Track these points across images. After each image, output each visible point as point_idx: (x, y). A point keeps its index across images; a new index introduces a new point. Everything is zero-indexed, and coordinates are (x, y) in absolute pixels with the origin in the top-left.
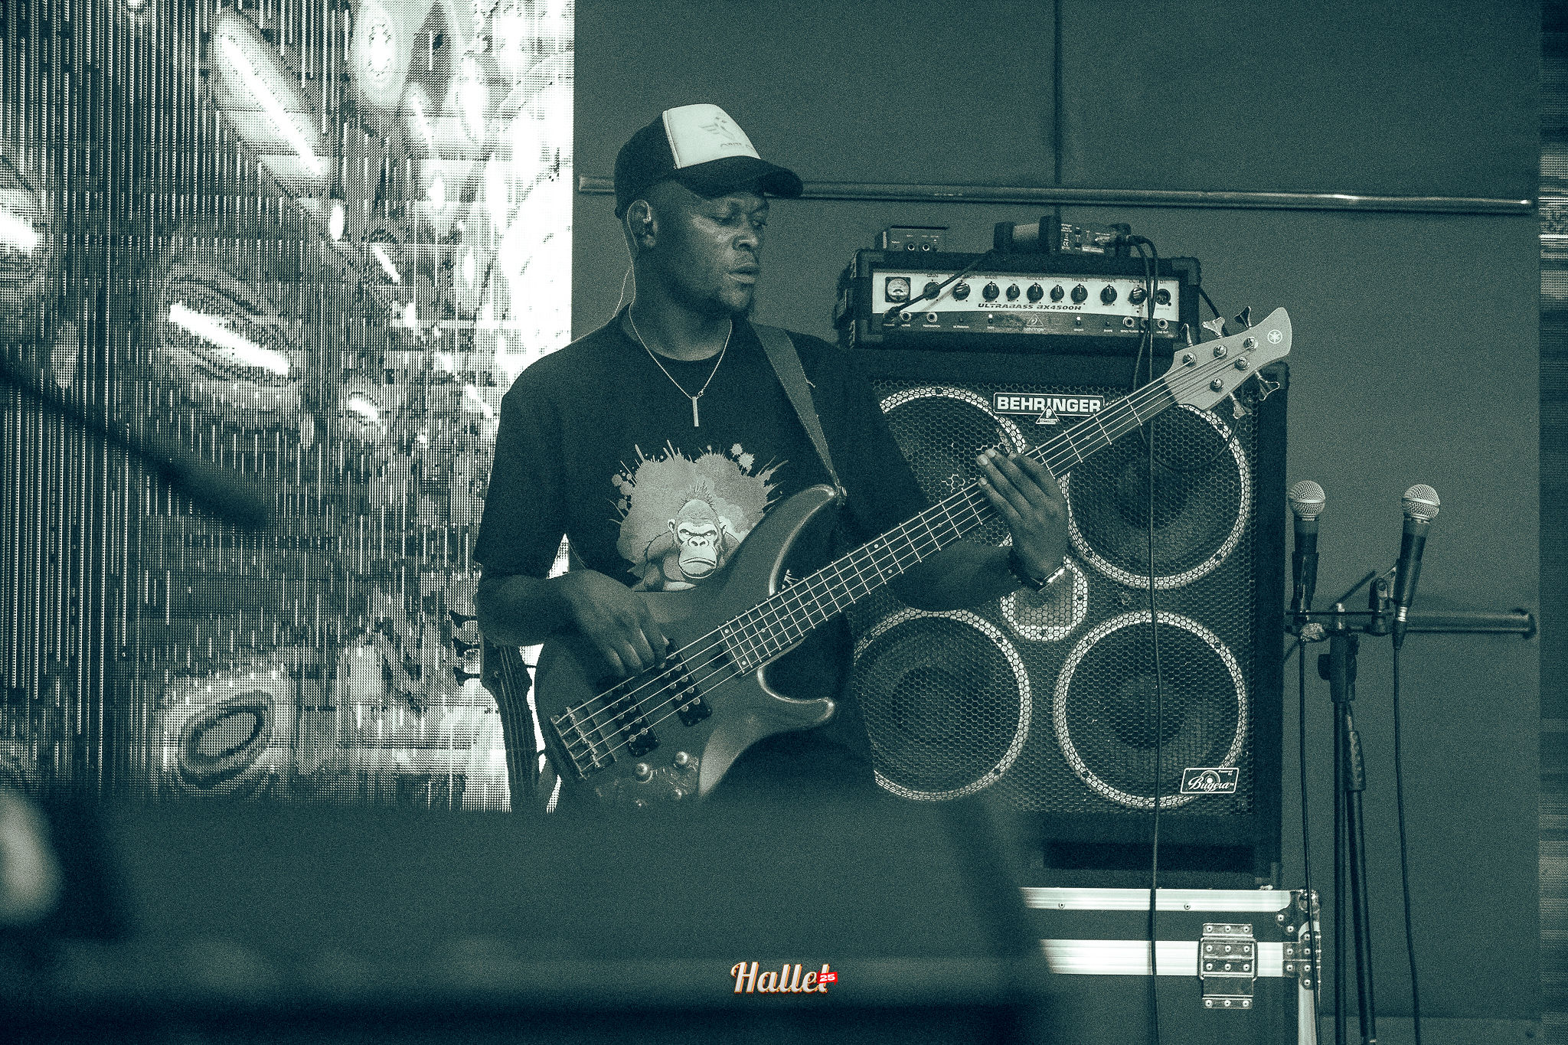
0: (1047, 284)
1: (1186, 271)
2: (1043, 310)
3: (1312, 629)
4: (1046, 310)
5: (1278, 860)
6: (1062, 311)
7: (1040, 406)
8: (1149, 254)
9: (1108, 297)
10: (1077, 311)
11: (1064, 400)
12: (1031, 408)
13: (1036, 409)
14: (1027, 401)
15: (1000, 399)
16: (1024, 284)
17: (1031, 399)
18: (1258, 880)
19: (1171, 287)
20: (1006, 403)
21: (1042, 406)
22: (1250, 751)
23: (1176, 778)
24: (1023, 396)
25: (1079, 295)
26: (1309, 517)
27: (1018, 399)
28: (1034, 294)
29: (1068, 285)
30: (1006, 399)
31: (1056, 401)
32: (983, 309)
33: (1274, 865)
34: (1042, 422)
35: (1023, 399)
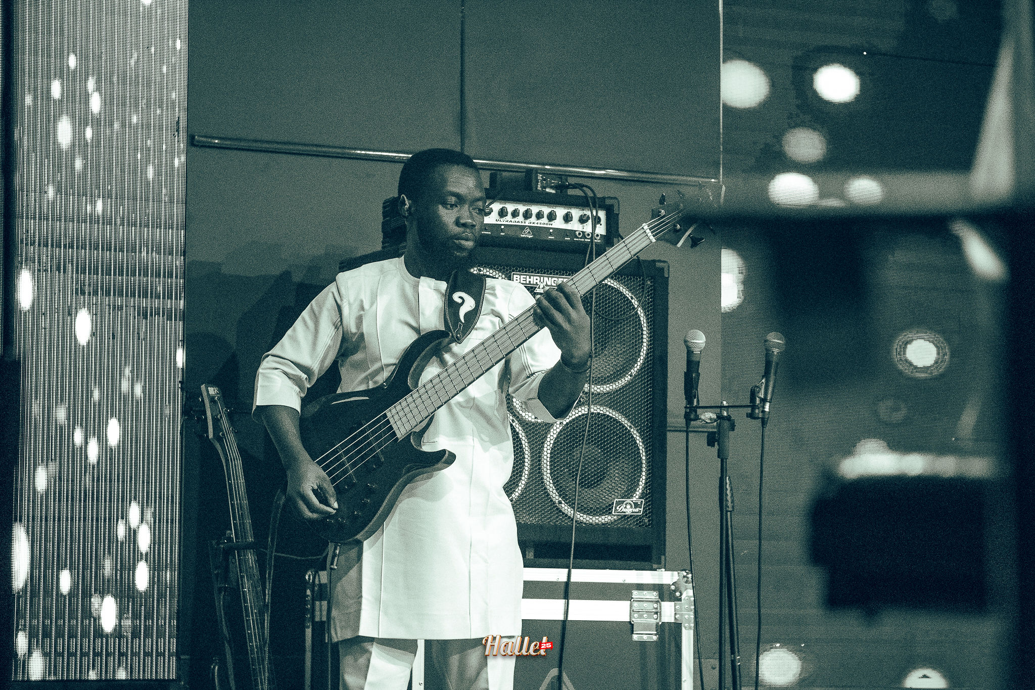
0: (535, 209)
1: (612, 206)
2: (532, 225)
3: (707, 416)
4: (533, 225)
5: (664, 554)
6: (542, 226)
7: (537, 281)
8: (590, 194)
9: (567, 218)
10: (550, 226)
11: (550, 278)
12: (532, 283)
13: (535, 283)
14: (530, 278)
15: (515, 276)
16: (522, 208)
17: (532, 277)
18: (655, 566)
19: (602, 214)
20: (518, 279)
21: (538, 281)
22: (649, 489)
23: (610, 505)
24: (528, 275)
25: (552, 217)
26: (697, 351)
27: (525, 277)
28: (527, 215)
29: (546, 210)
30: (518, 276)
31: (546, 279)
32: (499, 223)
33: (663, 557)
34: (538, 291)
35: (528, 277)
